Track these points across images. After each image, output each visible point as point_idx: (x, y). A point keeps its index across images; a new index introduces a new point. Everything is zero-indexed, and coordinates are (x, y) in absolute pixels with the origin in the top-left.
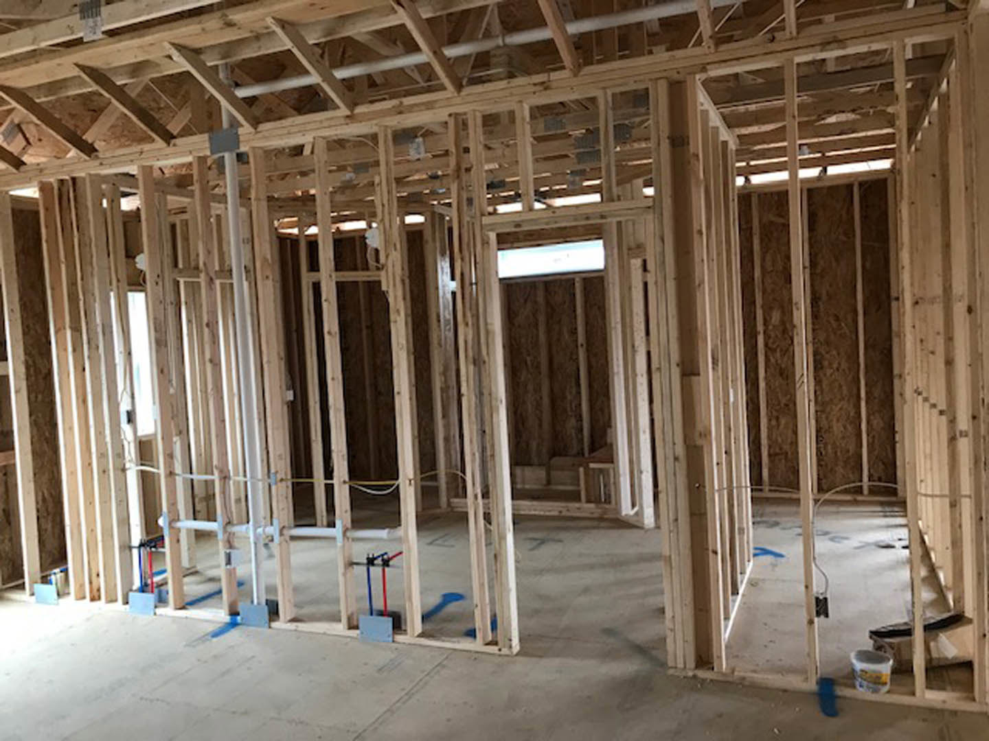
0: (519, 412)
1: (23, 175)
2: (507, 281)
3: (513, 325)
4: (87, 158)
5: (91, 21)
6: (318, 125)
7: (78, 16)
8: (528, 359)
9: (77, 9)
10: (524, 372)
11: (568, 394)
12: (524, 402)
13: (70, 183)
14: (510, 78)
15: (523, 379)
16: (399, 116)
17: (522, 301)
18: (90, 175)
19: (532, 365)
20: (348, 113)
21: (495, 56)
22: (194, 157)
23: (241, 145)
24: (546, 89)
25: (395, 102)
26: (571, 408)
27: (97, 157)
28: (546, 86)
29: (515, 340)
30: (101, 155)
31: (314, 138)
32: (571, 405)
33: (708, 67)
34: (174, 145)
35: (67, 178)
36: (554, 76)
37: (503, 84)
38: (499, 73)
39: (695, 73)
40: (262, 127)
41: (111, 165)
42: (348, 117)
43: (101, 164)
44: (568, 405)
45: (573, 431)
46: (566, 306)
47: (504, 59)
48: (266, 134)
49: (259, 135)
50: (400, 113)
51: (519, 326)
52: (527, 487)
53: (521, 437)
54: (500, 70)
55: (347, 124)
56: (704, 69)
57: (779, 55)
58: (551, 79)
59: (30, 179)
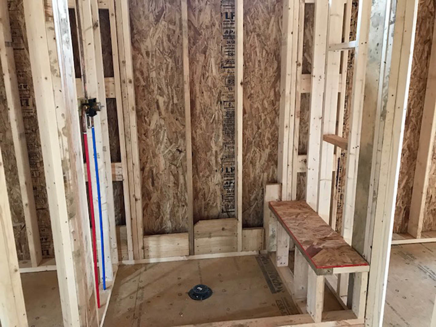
0: (147, 169)
3: (140, 53)
8: (161, 100)
10: (156, 117)
11: (213, 145)
12: (155, 155)
15: (153, 126)
17: (152, 18)
19: (167, 109)
26: (216, 162)
29: (142, 73)
32: (216, 157)
44: (213, 158)
45: (218, 188)
46: (215, 30)
51: (147, 53)
52: (163, 260)
53: (150, 199)
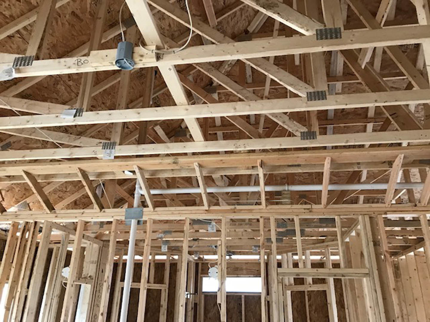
1: (5, 217)
2: (206, 294)
4: (49, 212)
5: (108, 151)
6: (189, 212)
7: (101, 147)
9: (102, 144)
13: (33, 224)
14: (291, 204)
16: (234, 214)
18: (47, 221)
20: (207, 209)
21: (284, 194)
22: (114, 219)
23: (144, 216)
24: (310, 212)
25: (233, 207)
27: (55, 212)
28: (310, 211)
30: (57, 212)
31: (186, 218)
33: (388, 213)
34: (104, 212)
35: (31, 221)
36: (314, 206)
37: (289, 206)
38: (287, 201)
39: (382, 214)
40: (157, 209)
41: (62, 218)
42: (206, 210)
43: (56, 217)
47: (289, 196)
48: (159, 213)
49: (155, 213)
50: (235, 212)
54: (287, 200)
55: (205, 213)
56: (386, 214)
57: (419, 212)
58: (313, 207)
59: (8, 219)
